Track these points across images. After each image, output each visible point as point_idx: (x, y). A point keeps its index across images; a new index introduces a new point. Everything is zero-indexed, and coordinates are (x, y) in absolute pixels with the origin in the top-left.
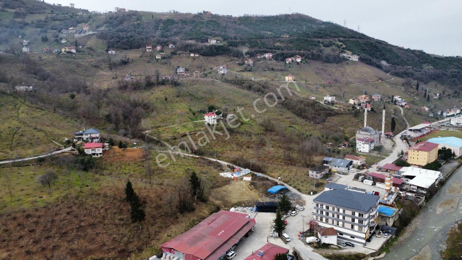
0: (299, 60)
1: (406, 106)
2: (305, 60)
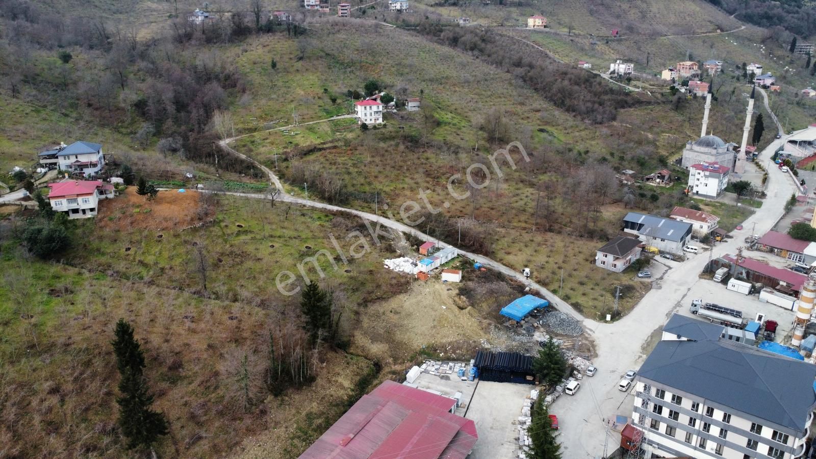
1: (773, 88)
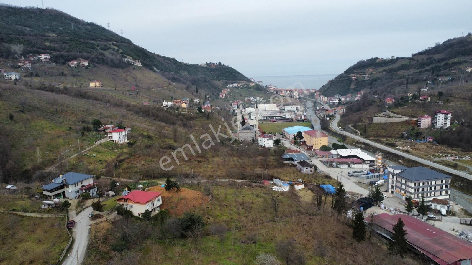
0: (86, 64)
2: (91, 64)
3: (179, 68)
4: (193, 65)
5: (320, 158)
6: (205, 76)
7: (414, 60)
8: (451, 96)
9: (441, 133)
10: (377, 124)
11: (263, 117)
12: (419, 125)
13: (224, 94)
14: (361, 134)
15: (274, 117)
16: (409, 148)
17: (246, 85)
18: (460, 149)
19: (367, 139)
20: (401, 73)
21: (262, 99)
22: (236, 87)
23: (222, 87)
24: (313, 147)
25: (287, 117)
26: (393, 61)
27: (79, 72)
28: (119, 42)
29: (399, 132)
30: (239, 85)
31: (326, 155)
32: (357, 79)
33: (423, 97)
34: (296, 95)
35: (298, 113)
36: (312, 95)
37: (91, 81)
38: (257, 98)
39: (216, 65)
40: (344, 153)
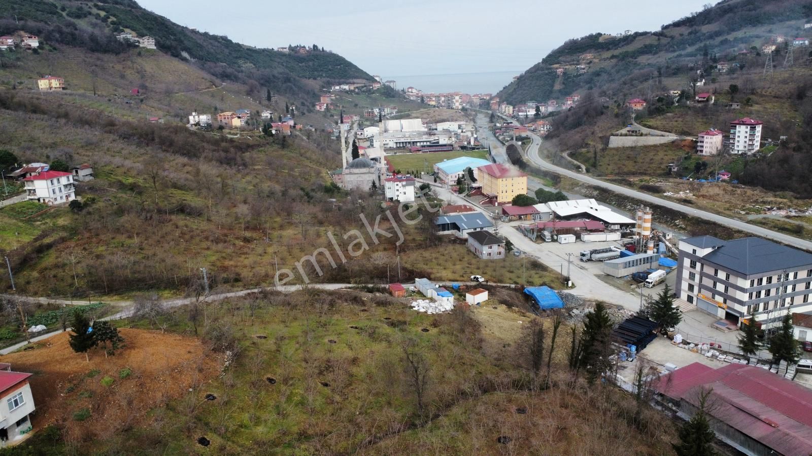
0: (34, 43)
1: (298, 127)
2: (47, 44)
3: (235, 56)
4: (264, 50)
5: (514, 221)
6: (287, 71)
7: (666, 36)
8: (753, 94)
9: (746, 164)
10: (617, 149)
11: (396, 143)
12: (699, 148)
13: (324, 103)
14: (588, 171)
15: (416, 142)
16: (690, 196)
17: (365, 86)
18: (791, 193)
19: (601, 180)
20: (643, 59)
21: (394, 111)
22: (347, 92)
23: (321, 90)
24: (496, 197)
25: (442, 142)
26: (628, 39)
27: (18, 59)
28: (109, 3)
29: (661, 163)
30: (352, 88)
31: (526, 215)
32: (565, 73)
33: (701, 95)
34: (457, 104)
35: (462, 134)
36: (486, 104)
37: (42, 76)
38: (386, 110)
39: (307, 51)
40: (564, 208)
